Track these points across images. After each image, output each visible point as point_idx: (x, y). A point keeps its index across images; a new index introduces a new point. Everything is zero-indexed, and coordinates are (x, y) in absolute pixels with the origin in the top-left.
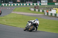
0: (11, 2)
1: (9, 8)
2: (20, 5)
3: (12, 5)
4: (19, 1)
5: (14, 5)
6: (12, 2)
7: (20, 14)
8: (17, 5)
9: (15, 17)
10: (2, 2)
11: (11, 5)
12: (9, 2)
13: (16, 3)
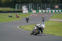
0: (48, 9)
1: (46, 15)
2: (58, 11)
3: (50, 11)
4: (58, 8)
5: (52, 11)
6: (50, 9)
7: (58, 21)
8: (55, 11)
9: (53, 24)
10: (39, 8)
11: (48, 11)
12: (47, 9)
13: (54, 9)
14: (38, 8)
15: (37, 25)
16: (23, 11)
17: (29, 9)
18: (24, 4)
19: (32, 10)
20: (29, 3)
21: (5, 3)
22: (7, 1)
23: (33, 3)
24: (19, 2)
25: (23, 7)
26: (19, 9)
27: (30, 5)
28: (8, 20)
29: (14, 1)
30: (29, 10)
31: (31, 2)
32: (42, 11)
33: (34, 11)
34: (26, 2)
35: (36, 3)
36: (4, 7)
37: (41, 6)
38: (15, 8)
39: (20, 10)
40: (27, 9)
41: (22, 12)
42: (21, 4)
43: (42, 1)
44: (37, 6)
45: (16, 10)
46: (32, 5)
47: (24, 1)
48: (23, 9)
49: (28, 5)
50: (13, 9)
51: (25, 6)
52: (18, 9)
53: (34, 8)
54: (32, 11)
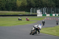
14: (52, 12)
15: (35, 26)
16: (38, 15)
17: (43, 12)
18: (39, 8)
19: (46, 13)
20: (43, 7)
21: (20, 7)
22: (23, 5)
23: (47, 7)
24: (34, 6)
25: (37, 11)
26: (34, 12)
27: (44, 9)
28: (23, 23)
29: (29, 5)
30: (44, 14)
31: (45, 6)
32: (56, 15)
33: (48, 15)
34: (41, 6)
35: (50, 7)
36: (19, 11)
37: (55, 10)
38: (30, 12)
39: (34, 14)
40: (41, 12)
41: (36, 15)
42: (35, 8)
43: (55, 6)
44: (51, 10)
45: (31, 14)
46: (46, 9)
47: (39, 6)
48: (37, 13)
49: (42, 9)
50: (28, 13)
51: (39, 10)
52: (32, 13)
53: (48, 12)
54: (46, 15)
